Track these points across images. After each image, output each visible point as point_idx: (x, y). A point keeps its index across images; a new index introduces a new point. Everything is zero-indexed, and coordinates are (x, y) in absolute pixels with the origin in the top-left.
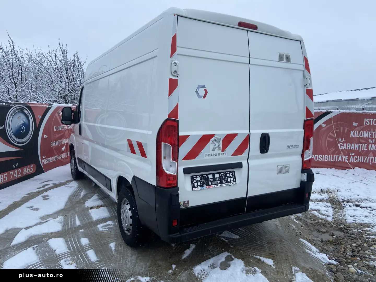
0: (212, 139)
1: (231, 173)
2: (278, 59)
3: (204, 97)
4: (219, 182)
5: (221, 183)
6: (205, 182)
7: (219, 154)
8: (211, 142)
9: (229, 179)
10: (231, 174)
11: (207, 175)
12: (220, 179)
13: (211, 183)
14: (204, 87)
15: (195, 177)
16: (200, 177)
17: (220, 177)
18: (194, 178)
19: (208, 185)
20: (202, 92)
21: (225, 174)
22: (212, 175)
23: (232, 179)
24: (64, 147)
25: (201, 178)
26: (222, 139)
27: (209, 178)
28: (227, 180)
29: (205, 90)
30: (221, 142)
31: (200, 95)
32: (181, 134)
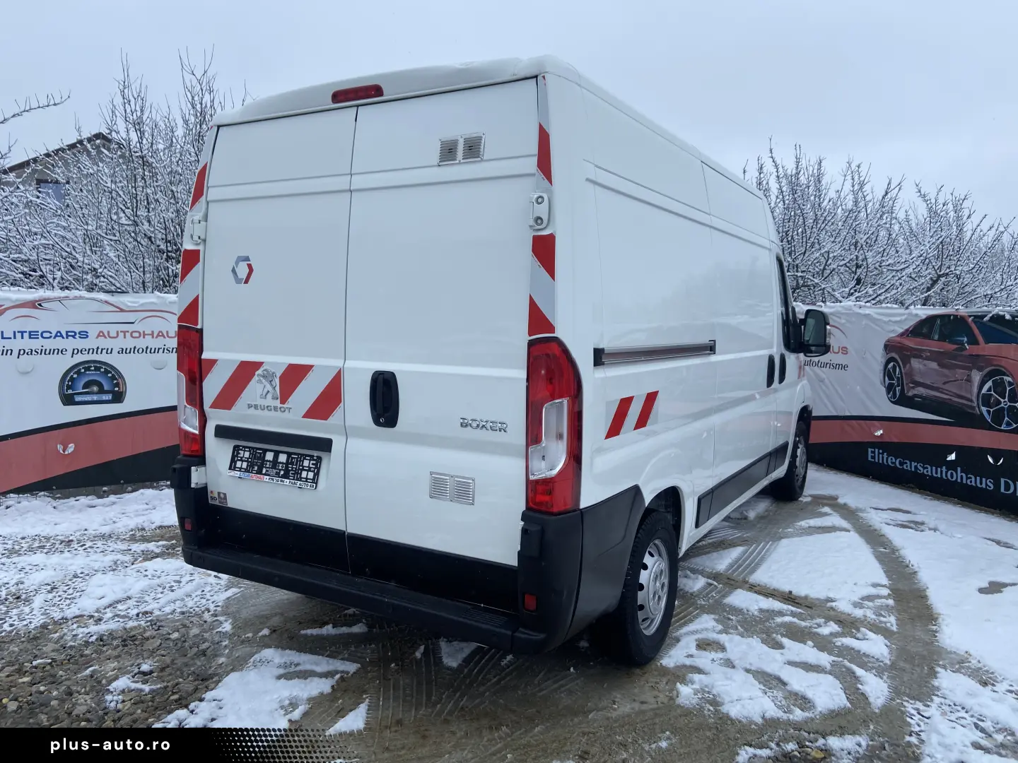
0: (259, 372)
1: (314, 460)
3: (246, 282)
4: (282, 473)
5: (286, 476)
6: (257, 465)
7: (275, 409)
8: (256, 378)
9: (306, 472)
10: (312, 462)
12: (287, 467)
13: (267, 471)
14: (247, 259)
15: (241, 450)
16: (250, 451)
17: (287, 463)
19: (259, 472)
20: (243, 271)
21: (301, 458)
22: (273, 453)
23: (311, 475)
25: (253, 454)
26: (278, 375)
27: (266, 459)
28: (301, 474)
29: (250, 266)
30: (277, 381)
31: (240, 276)
32: (206, 355)
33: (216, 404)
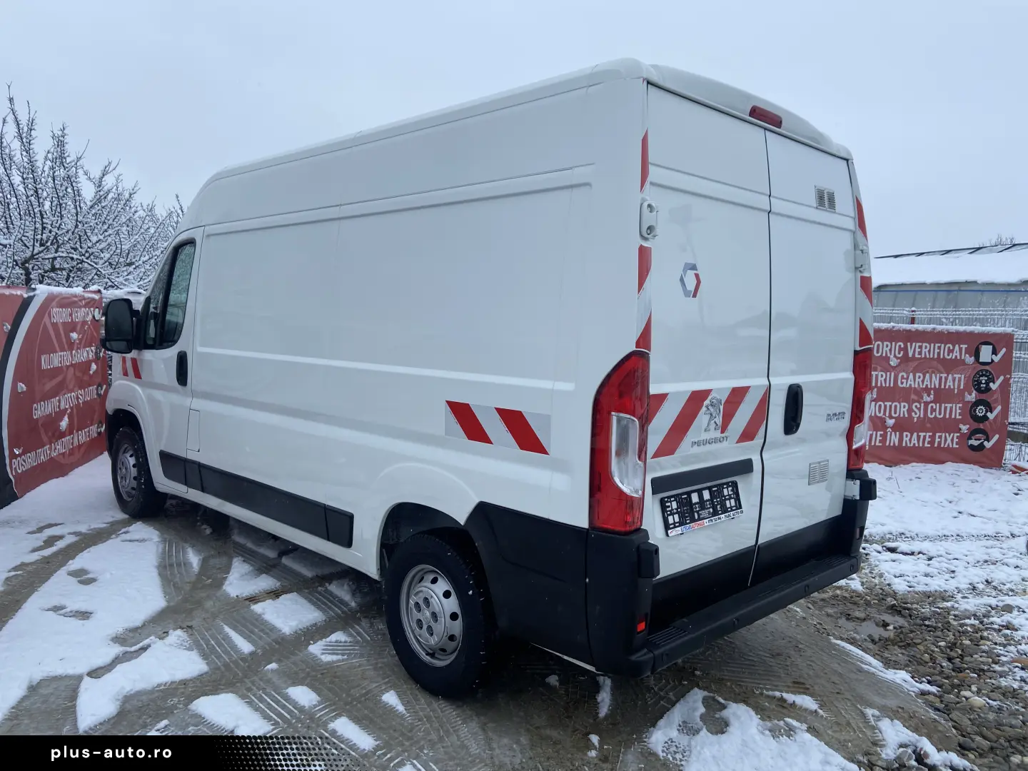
0: (707, 402)
1: (730, 486)
2: (814, 202)
3: (694, 296)
4: (712, 510)
5: (715, 513)
6: (687, 513)
7: (716, 441)
8: (704, 409)
9: (729, 501)
10: (730, 489)
11: (689, 494)
12: (713, 503)
13: (699, 515)
14: (694, 267)
15: (667, 502)
16: (676, 500)
17: (711, 500)
18: (667, 504)
19: (693, 520)
20: (691, 281)
21: (720, 489)
22: (696, 494)
23: (733, 502)
24: (66, 419)
25: (679, 502)
26: (723, 402)
27: (694, 502)
28: (726, 505)
29: (697, 276)
30: (722, 409)
31: (688, 289)
32: (654, 389)
33: (659, 453)
